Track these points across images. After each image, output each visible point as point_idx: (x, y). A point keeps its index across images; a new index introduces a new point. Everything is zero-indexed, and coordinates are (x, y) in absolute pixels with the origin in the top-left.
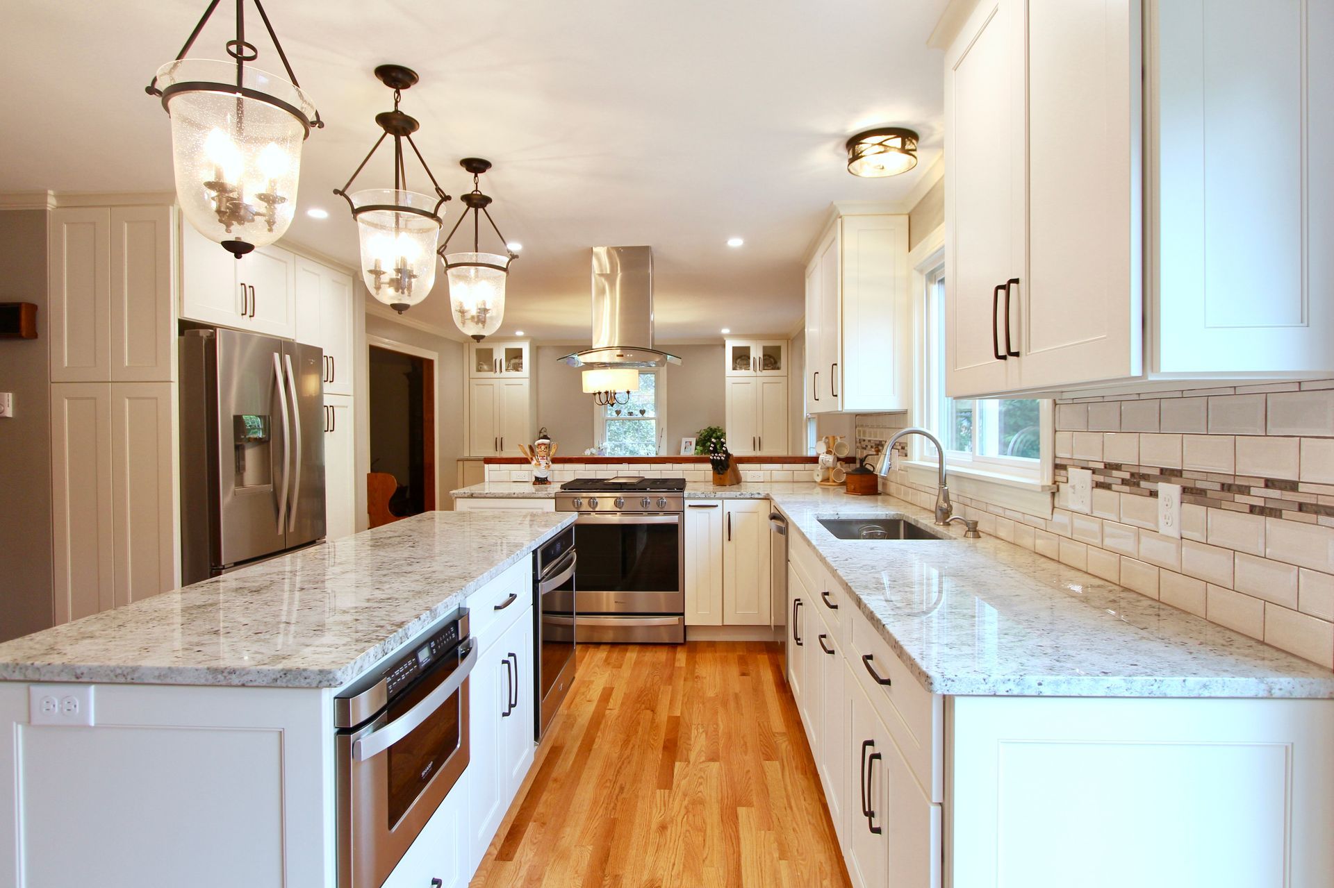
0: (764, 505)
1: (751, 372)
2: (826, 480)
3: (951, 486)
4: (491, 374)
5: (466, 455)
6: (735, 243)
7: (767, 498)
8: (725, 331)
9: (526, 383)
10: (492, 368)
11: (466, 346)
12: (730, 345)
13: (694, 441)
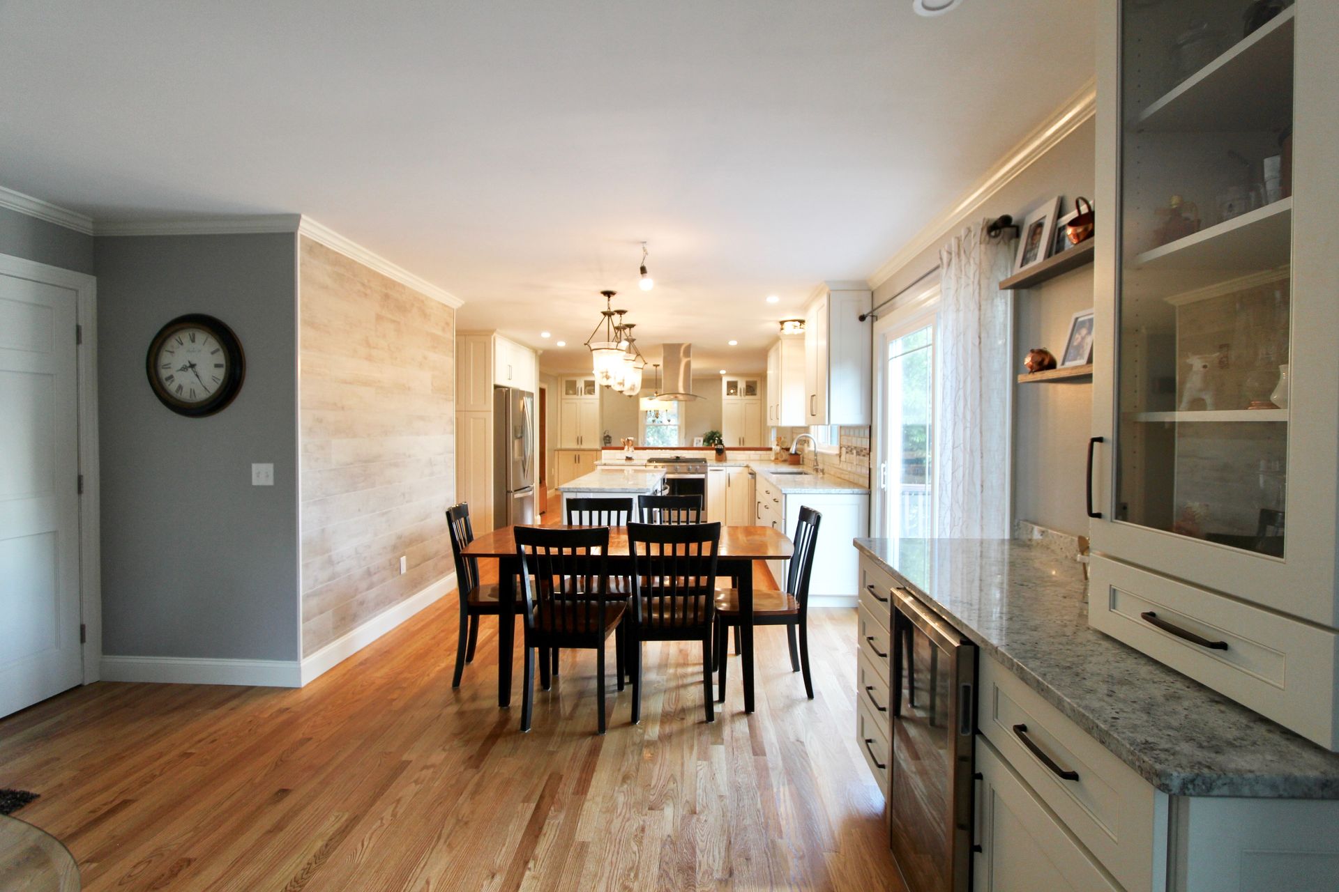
0: (746, 469)
1: (738, 397)
2: (776, 459)
3: (819, 458)
4: (575, 396)
5: (559, 447)
6: (733, 343)
7: (747, 467)
8: (722, 372)
9: (597, 402)
10: (575, 393)
11: (559, 379)
12: (725, 380)
13: (702, 439)
